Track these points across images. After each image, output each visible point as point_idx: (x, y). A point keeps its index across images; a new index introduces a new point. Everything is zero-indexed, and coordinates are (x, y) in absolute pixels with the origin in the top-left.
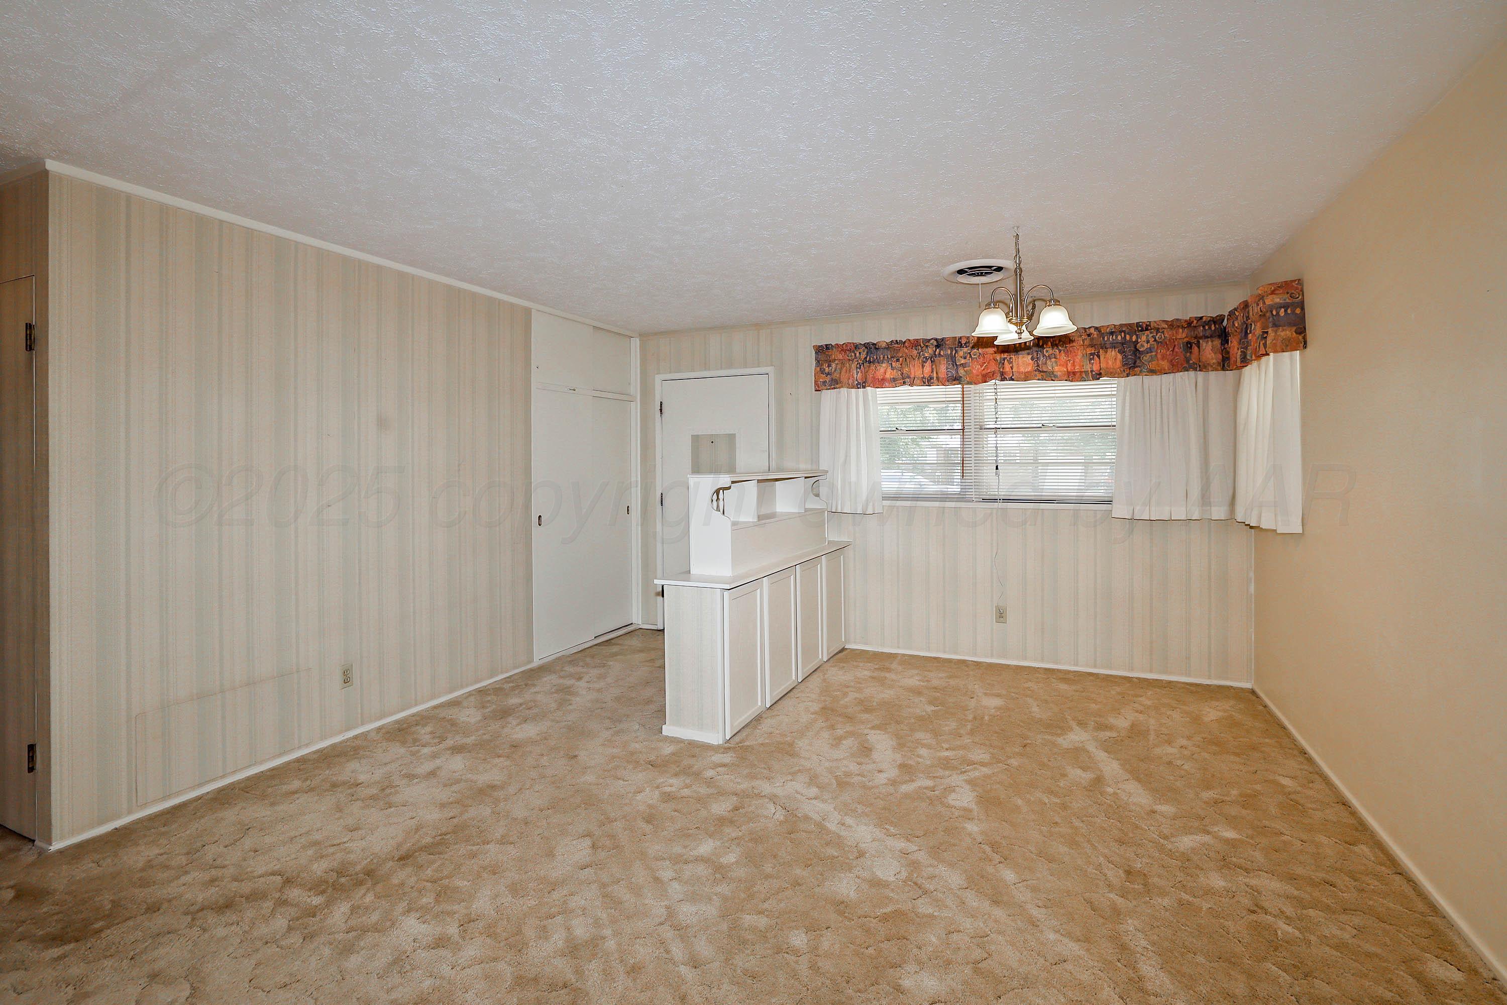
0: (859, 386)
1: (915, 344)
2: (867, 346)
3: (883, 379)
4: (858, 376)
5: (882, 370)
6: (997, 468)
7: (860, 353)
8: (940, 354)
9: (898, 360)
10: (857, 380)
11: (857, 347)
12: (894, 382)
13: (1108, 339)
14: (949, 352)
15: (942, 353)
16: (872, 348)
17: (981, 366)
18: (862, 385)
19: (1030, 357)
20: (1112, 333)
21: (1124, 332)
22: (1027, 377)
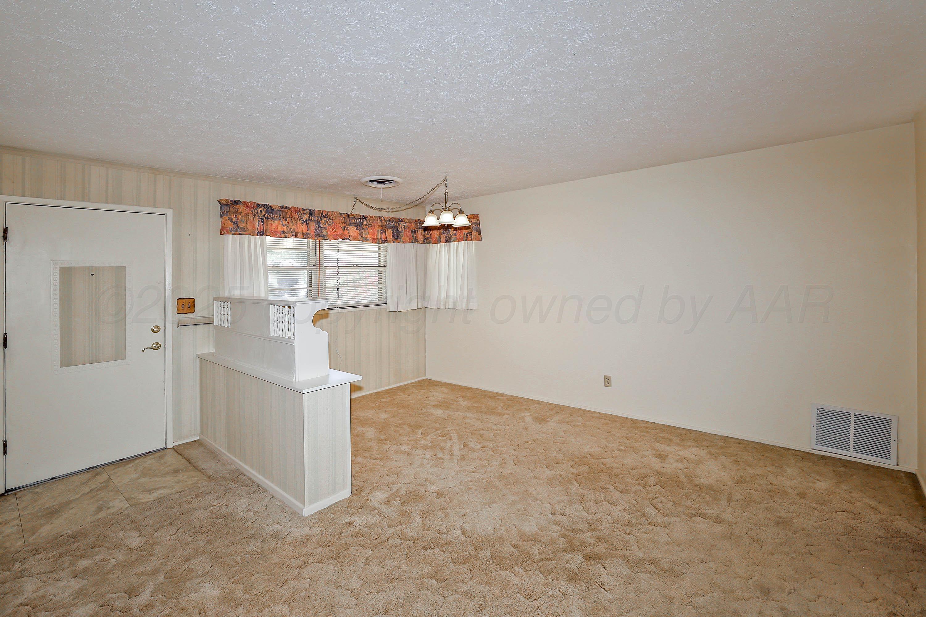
0: (258, 234)
1: (297, 210)
2: (265, 206)
3: (276, 231)
4: (258, 226)
5: (274, 225)
6: (338, 289)
7: (261, 211)
8: (311, 219)
9: (286, 220)
10: (258, 230)
11: (258, 205)
12: (284, 234)
13: (388, 223)
14: (317, 219)
15: (313, 219)
16: (269, 209)
17: (333, 230)
18: (262, 233)
19: (356, 228)
20: (389, 221)
21: (393, 221)
22: (355, 239)
